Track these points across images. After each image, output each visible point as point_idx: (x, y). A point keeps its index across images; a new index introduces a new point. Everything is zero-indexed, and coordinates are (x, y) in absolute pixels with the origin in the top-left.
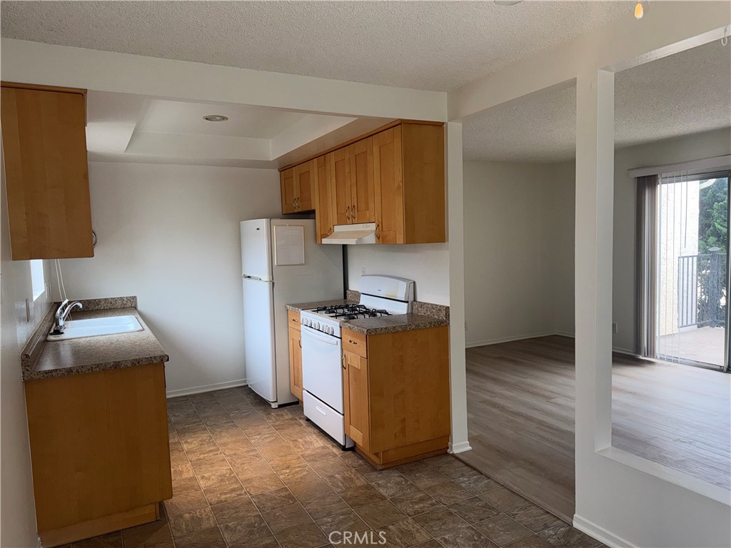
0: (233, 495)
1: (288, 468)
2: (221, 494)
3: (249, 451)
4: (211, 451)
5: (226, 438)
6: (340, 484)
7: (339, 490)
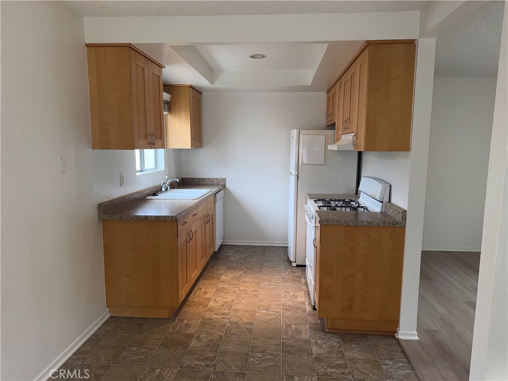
0: (220, 317)
1: (267, 309)
2: (214, 314)
3: (254, 291)
4: (234, 284)
5: (249, 279)
6: (290, 333)
7: (285, 337)
